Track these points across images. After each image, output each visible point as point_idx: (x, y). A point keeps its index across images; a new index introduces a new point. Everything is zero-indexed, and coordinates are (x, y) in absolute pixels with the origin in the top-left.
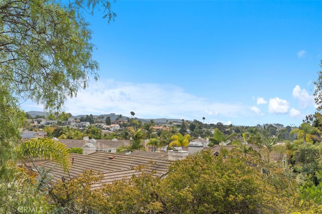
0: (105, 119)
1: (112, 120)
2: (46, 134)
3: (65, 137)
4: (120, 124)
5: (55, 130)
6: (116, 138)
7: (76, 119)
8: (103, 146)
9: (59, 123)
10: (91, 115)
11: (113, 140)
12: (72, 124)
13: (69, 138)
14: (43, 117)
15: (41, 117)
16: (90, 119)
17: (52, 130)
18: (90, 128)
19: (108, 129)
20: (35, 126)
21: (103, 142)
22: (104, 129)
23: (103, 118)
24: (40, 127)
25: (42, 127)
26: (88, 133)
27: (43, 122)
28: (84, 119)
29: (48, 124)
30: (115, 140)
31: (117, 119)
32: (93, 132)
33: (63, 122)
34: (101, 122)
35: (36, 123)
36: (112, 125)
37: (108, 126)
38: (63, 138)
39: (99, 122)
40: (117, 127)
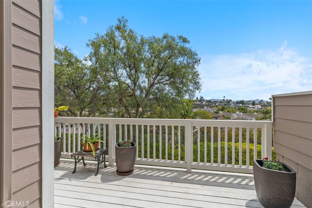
0: (251, 102)
1: (257, 102)
2: (217, 109)
4: (261, 105)
5: (222, 108)
6: (257, 113)
7: (234, 102)
8: (247, 116)
9: (225, 105)
10: (243, 100)
11: (254, 114)
12: (232, 105)
13: (228, 112)
14: (217, 102)
15: (216, 102)
16: (242, 102)
19: (253, 108)
20: (213, 106)
21: (247, 115)
22: (250, 108)
25: (216, 106)
26: (239, 109)
27: (217, 104)
28: (238, 103)
29: (220, 105)
31: (260, 102)
32: (242, 109)
33: (227, 104)
34: (249, 104)
35: (214, 105)
36: (256, 106)
37: (254, 106)
38: (225, 112)
39: (248, 104)
40: (260, 107)
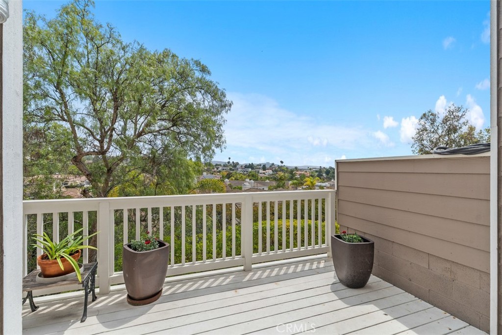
0: (262, 166)
1: (267, 166)
2: (221, 176)
3: (233, 179)
4: (272, 170)
5: (228, 174)
6: (269, 180)
7: (242, 166)
8: (259, 185)
9: (231, 169)
10: (252, 164)
11: (266, 181)
12: (239, 170)
13: (236, 179)
14: (220, 165)
15: (218, 165)
16: (251, 166)
17: (225, 174)
18: (251, 172)
19: (264, 173)
20: (215, 171)
21: (259, 183)
22: (261, 173)
23: (260, 165)
24: (218, 172)
25: (219, 172)
26: (249, 176)
27: (220, 169)
28: (246, 167)
29: (223, 170)
30: (268, 181)
31: (271, 166)
32: (253, 176)
33: (233, 168)
34: (259, 168)
35: (215, 169)
36: (267, 171)
37: (264, 172)
38: (232, 179)
39: (258, 169)
40: (270, 172)
